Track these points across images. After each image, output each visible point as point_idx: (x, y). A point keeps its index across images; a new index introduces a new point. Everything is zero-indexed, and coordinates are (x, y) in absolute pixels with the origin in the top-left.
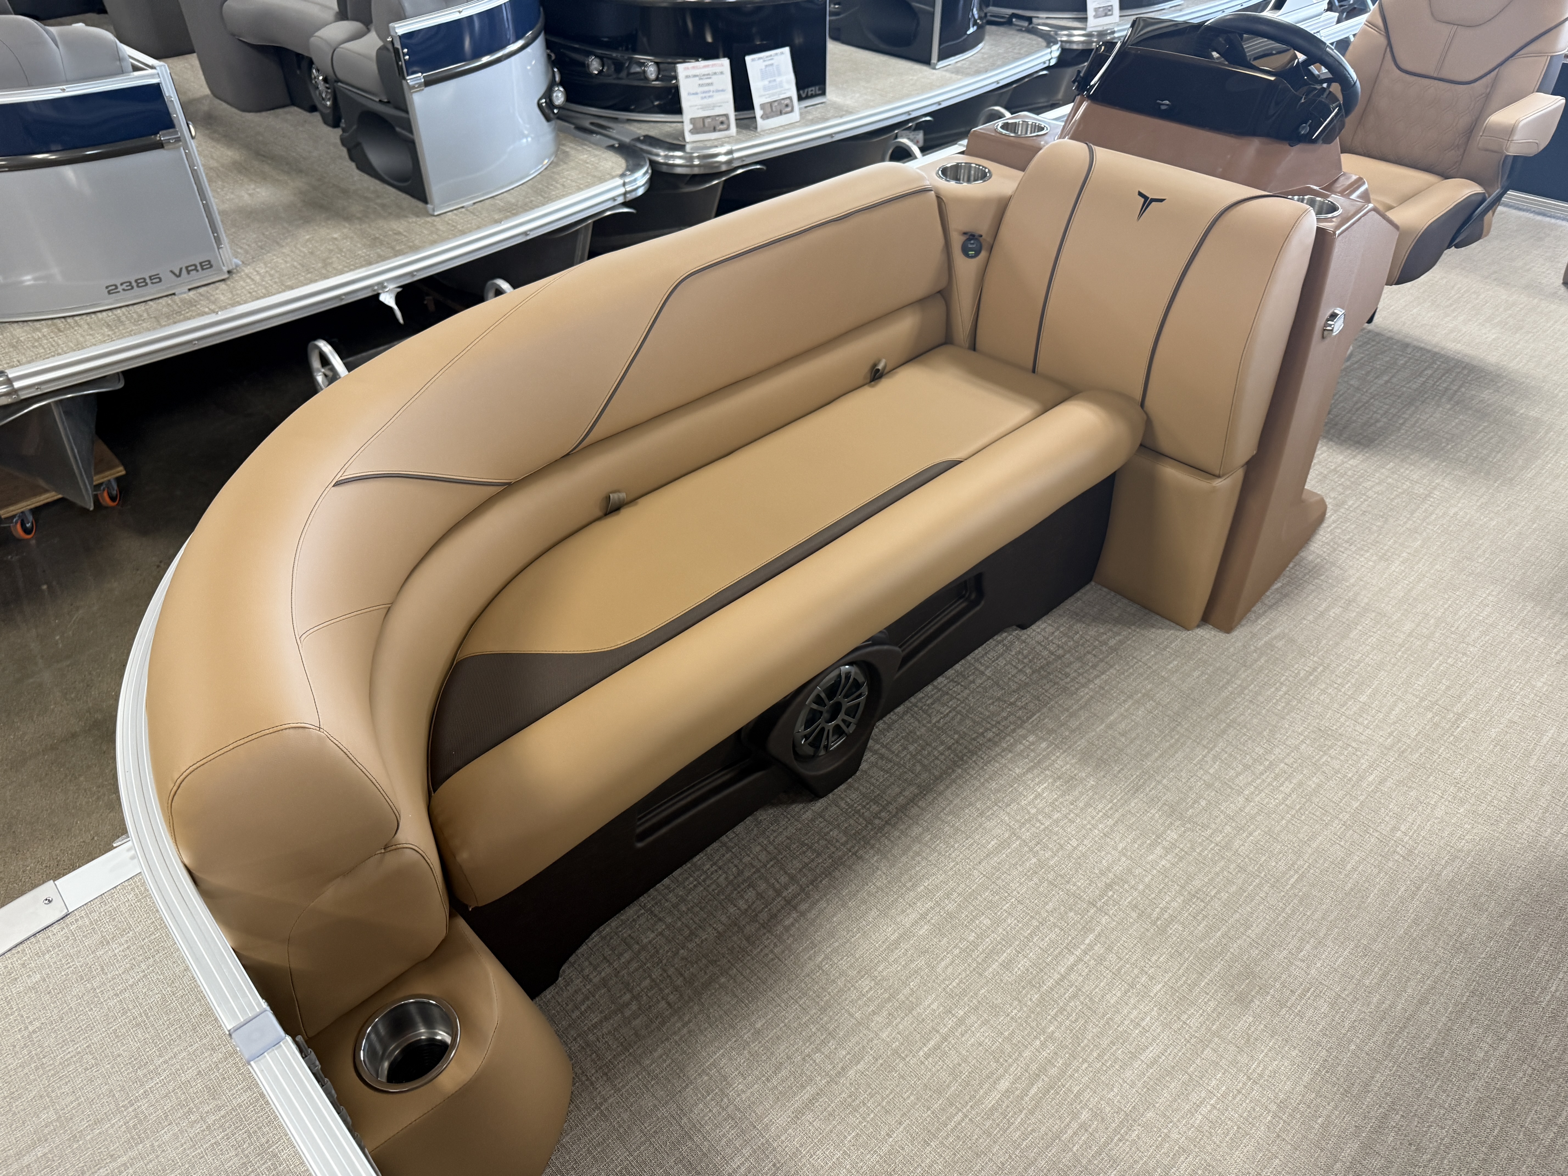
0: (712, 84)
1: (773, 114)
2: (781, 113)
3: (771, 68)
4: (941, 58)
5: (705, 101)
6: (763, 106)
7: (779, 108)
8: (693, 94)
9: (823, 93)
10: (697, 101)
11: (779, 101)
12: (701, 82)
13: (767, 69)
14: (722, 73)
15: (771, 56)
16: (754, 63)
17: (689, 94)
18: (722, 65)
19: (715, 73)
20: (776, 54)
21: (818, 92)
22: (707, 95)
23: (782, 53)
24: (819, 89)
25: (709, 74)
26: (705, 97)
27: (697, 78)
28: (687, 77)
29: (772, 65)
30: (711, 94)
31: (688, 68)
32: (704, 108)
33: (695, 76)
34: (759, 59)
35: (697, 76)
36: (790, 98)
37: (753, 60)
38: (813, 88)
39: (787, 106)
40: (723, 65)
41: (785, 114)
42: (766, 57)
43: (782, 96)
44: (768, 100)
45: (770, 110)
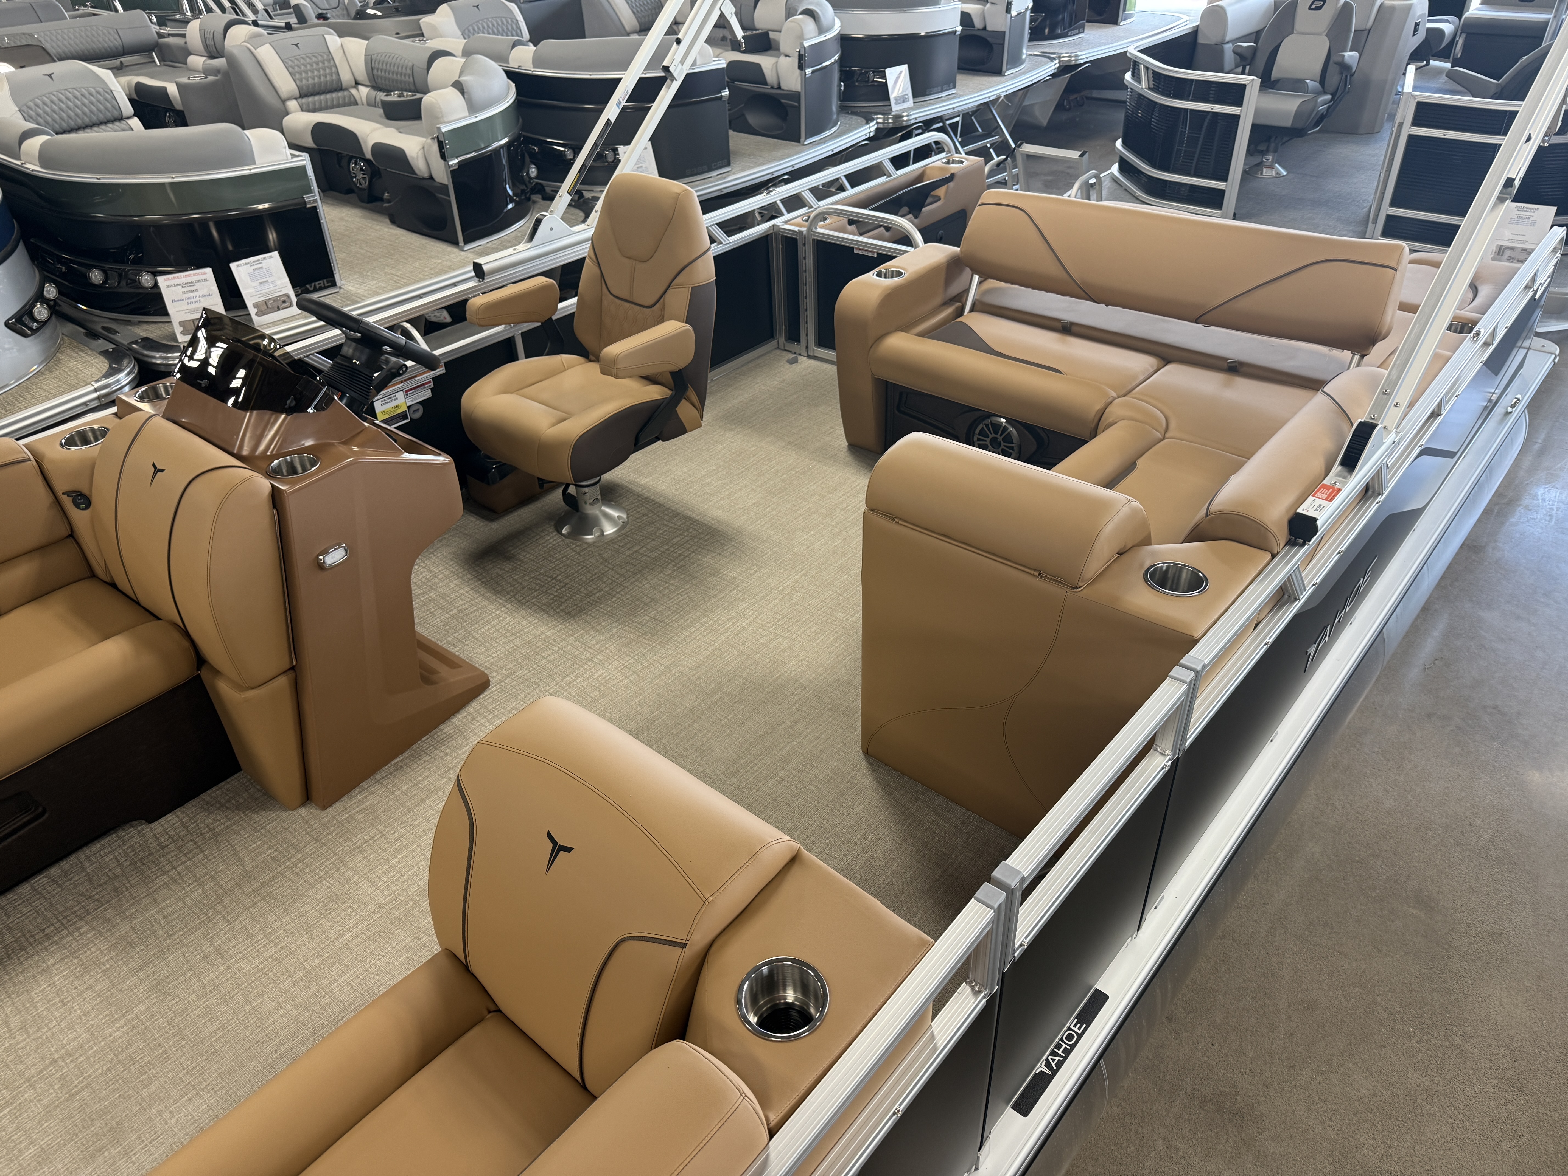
0: (197, 290)
1: (269, 310)
2: (279, 309)
3: (261, 270)
4: (467, 241)
5: (193, 306)
6: (256, 305)
7: (275, 305)
8: (177, 300)
9: (334, 284)
10: (184, 306)
11: (275, 300)
12: (184, 290)
13: (256, 272)
14: (205, 280)
15: (258, 260)
16: (240, 270)
17: (173, 301)
18: (205, 274)
19: (199, 281)
20: (265, 258)
21: (326, 285)
22: (193, 300)
23: (271, 257)
24: (328, 283)
25: (192, 282)
26: (191, 302)
27: (180, 287)
28: (168, 287)
29: (261, 268)
30: (197, 299)
31: (168, 279)
32: (192, 311)
33: (178, 285)
34: (246, 264)
35: (180, 285)
36: (288, 296)
37: (238, 266)
38: (321, 282)
39: (284, 302)
40: (208, 273)
41: (283, 309)
42: (254, 262)
43: (277, 294)
44: (262, 299)
45: (266, 307)
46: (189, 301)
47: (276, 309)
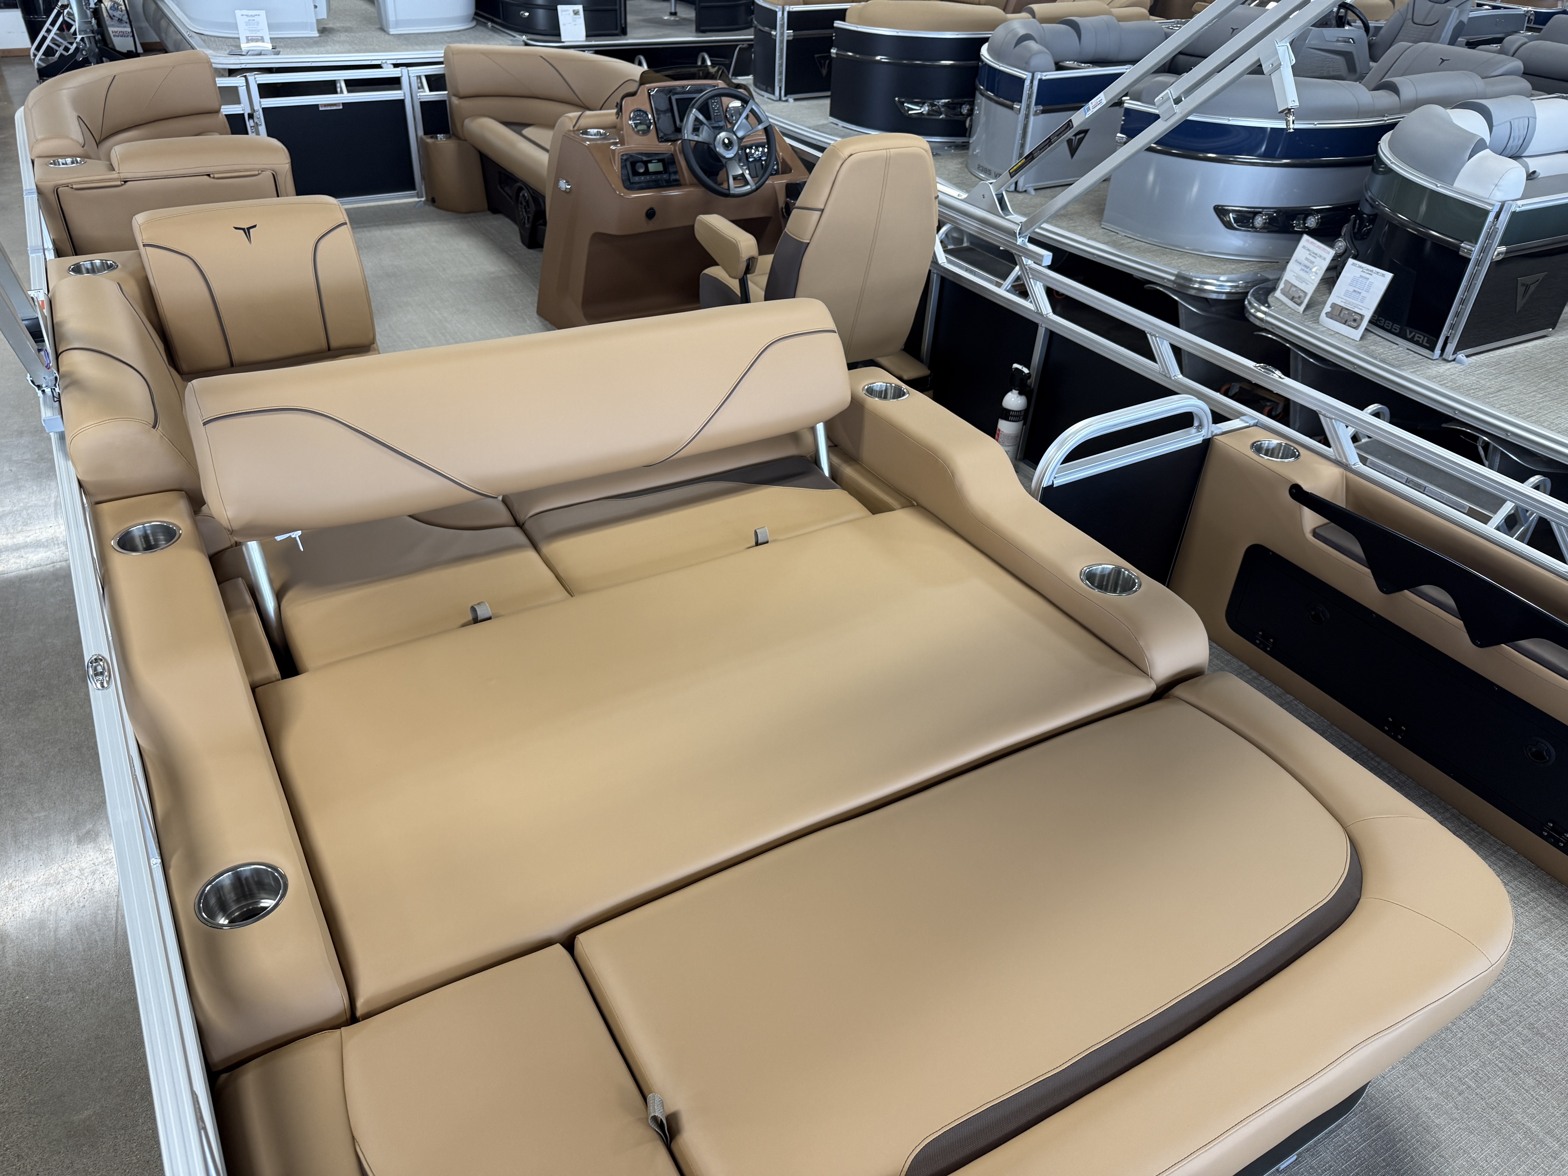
0: (1314, 263)
1: (1338, 318)
2: (1346, 323)
3: (1365, 281)
5: (1302, 274)
6: (1334, 306)
7: (1347, 317)
8: (1298, 262)
10: (1298, 270)
11: (1351, 313)
12: (1308, 256)
13: (1362, 280)
14: (1324, 259)
15: (1372, 271)
16: (1353, 269)
17: (1296, 261)
18: (1329, 253)
19: (1320, 256)
20: (1378, 273)
23: (1383, 275)
25: (1316, 254)
26: (1303, 270)
27: (1309, 252)
28: (1304, 247)
29: (1368, 279)
30: (1308, 270)
31: (1308, 241)
32: (1298, 277)
33: (1309, 250)
34: (1360, 267)
35: (1311, 251)
36: (1363, 318)
37: (1353, 264)
39: (1355, 320)
40: (1331, 254)
41: (1349, 326)
42: (1368, 270)
43: (1356, 310)
44: (1343, 305)
45: (1338, 314)
46: (1304, 268)
47: (1344, 321)
